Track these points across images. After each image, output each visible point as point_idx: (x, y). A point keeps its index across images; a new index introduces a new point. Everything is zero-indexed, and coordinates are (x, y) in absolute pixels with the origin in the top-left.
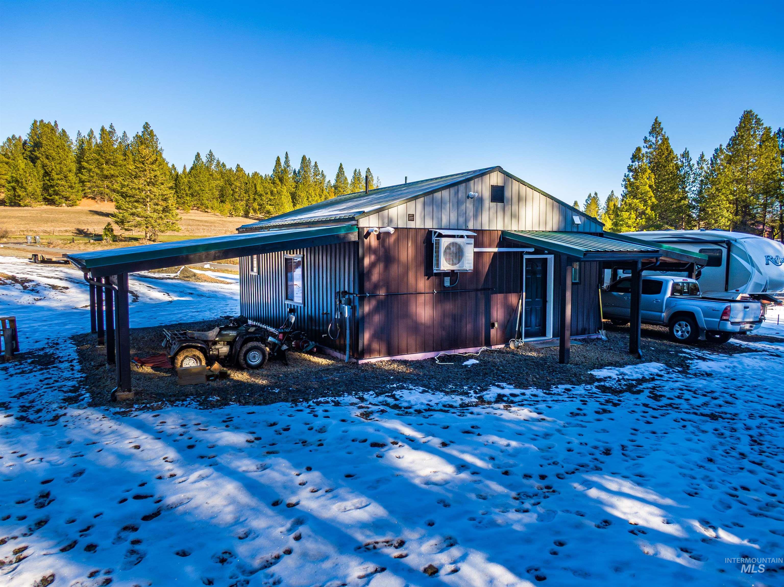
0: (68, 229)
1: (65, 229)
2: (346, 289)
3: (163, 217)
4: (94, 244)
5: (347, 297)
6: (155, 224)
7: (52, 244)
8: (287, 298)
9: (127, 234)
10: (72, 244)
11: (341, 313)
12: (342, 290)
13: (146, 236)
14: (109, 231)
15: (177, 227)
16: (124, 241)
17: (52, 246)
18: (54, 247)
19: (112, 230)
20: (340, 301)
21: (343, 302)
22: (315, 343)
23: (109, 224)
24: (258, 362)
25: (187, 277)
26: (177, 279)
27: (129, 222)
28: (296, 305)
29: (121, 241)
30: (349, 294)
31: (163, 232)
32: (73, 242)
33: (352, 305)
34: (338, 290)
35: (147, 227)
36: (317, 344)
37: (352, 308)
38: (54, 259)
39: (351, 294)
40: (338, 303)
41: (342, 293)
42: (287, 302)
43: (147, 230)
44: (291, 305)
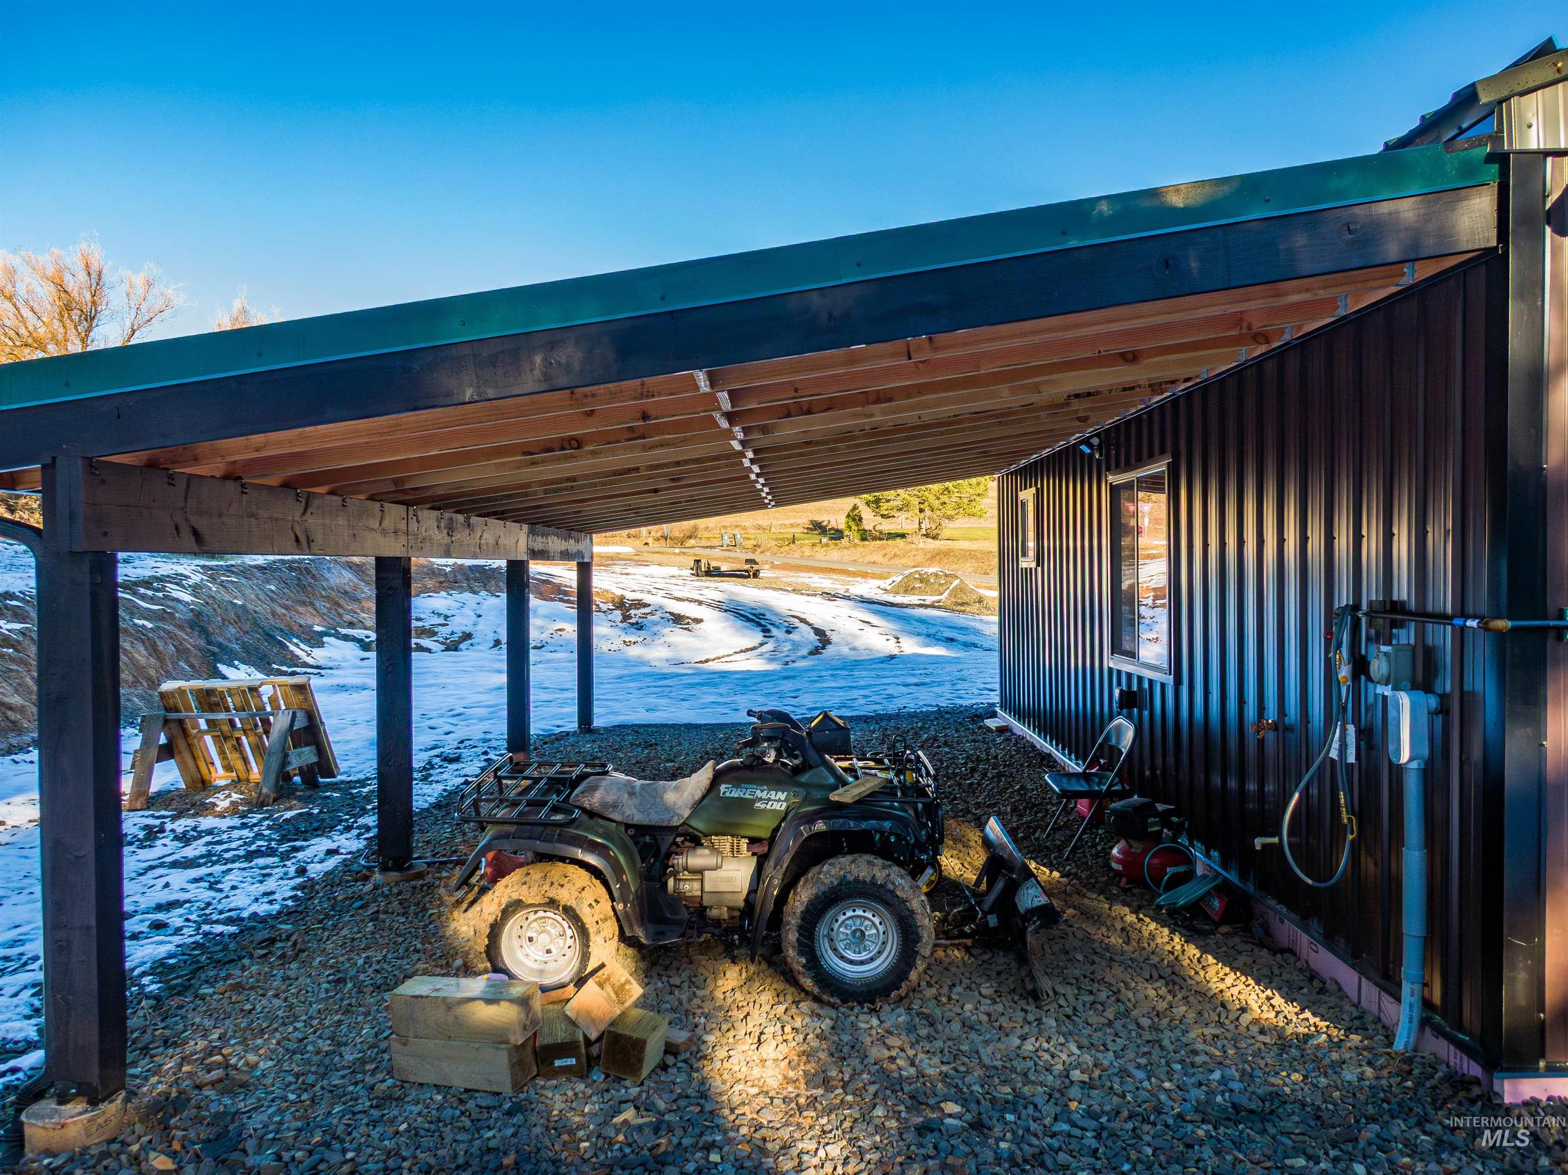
0: (799, 521)
1: (792, 521)
2: (1403, 591)
3: (951, 488)
4: (827, 545)
5: (1407, 636)
6: (936, 504)
7: (759, 547)
8: (1116, 648)
9: (887, 526)
10: (792, 546)
11: (1364, 734)
12: (1371, 593)
13: (920, 529)
14: (854, 520)
15: (978, 508)
16: (881, 539)
17: (759, 550)
18: (762, 552)
19: (861, 519)
20: (1360, 666)
21: (1378, 667)
22: (1224, 864)
23: (855, 508)
24: (880, 964)
25: (963, 604)
26: (939, 607)
27: (888, 501)
28: (1148, 674)
29: (875, 538)
30: (1424, 615)
31: (950, 518)
32: (794, 542)
33: (1446, 684)
34: (1344, 598)
35: (921, 511)
36: (1233, 877)
37: (1443, 710)
38: (724, 568)
39: (1442, 618)
40: (1344, 672)
41: (1372, 613)
42: (1113, 662)
43: (922, 515)
44: (1129, 675)
